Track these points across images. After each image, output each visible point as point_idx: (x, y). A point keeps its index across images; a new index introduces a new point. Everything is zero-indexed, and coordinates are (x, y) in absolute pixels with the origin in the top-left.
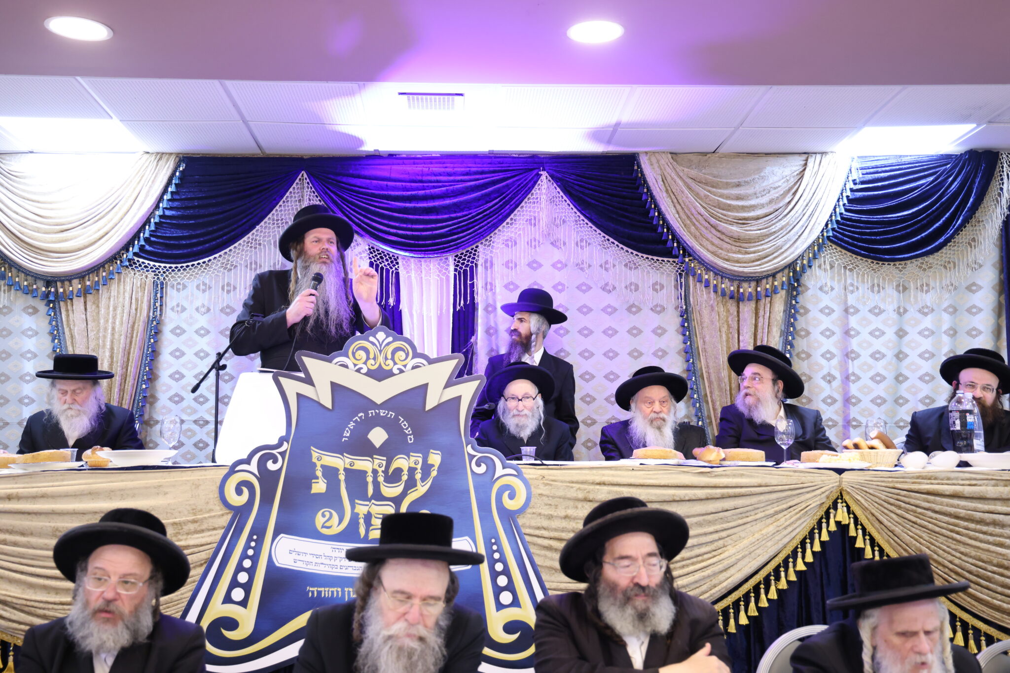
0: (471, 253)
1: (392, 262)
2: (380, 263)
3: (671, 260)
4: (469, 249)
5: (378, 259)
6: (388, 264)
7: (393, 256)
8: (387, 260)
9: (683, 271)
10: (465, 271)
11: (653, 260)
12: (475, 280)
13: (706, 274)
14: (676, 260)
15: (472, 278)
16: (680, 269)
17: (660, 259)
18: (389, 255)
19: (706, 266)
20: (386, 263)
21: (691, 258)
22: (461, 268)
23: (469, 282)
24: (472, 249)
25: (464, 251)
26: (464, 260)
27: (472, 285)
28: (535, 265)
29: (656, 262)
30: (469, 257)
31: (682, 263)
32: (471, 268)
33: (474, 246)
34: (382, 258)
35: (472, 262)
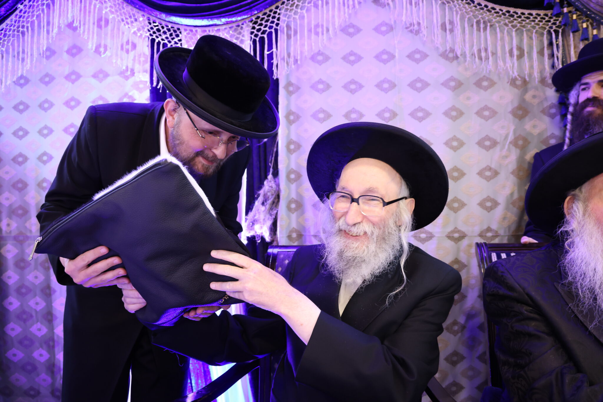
0: (269, 16)
1: (171, 35)
2: (157, 37)
3: (542, 12)
4: (267, 11)
5: (154, 33)
6: (167, 38)
7: (172, 27)
8: (165, 33)
9: (559, 27)
10: (262, 40)
11: (517, 13)
12: (274, 49)
13: (593, 29)
14: (549, 13)
15: (270, 47)
16: (554, 24)
17: (526, 12)
18: (167, 26)
19: (594, 19)
20: (164, 37)
21: (571, 9)
22: (256, 36)
23: (266, 53)
24: (271, 11)
25: (260, 15)
26: (261, 25)
27: (270, 57)
28: (351, 30)
29: (520, 17)
30: (267, 21)
31: (558, 15)
32: (270, 34)
33: (273, 7)
34: (158, 30)
35: (271, 27)
